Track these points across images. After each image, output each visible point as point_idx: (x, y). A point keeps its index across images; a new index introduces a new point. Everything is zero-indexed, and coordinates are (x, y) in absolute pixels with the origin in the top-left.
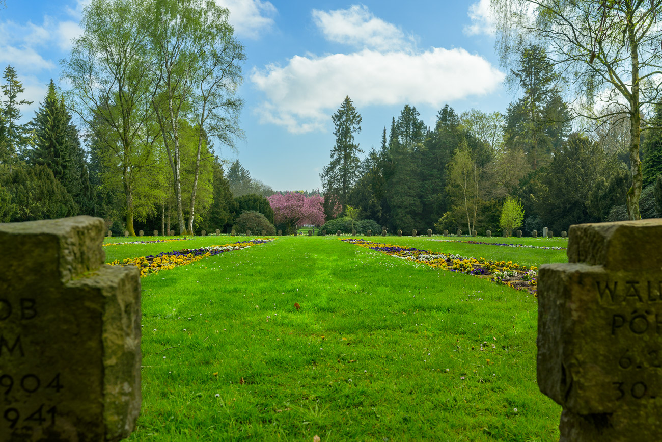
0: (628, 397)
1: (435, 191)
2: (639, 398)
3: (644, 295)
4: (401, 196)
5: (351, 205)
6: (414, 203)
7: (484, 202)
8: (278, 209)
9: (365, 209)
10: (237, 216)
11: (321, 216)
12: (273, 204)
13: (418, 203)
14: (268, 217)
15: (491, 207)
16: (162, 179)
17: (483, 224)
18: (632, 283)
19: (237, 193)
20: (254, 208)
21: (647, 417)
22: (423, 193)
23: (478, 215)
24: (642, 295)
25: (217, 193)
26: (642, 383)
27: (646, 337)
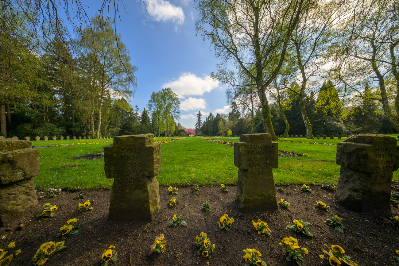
0: (251, 166)
1: (216, 128)
2: (253, 167)
3: (254, 148)
4: (210, 129)
5: (200, 131)
6: (212, 131)
7: (225, 130)
9: (203, 132)
10: (179, 133)
11: (195, 133)
12: (186, 131)
14: (185, 133)
16: (165, 126)
17: (225, 134)
18: (251, 145)
19: (179, 129)
20: (182, 132)
21: (254, 170)
22: (214, 129)
25: (176, 129)
26: (253, 164)
27: (254, 155)
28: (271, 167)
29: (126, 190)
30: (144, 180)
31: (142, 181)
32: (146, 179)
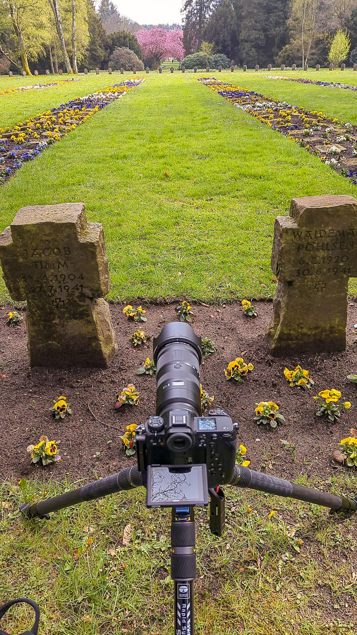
0: (301, 275)
1: (277, 24)
2: (306, 275)
4: (248, 30)
5: (205, 40)
6: (259, 37)
7: (318, 35)
8: (145, 45)
9: (217, 44)
10: (111, 53)
11: (181, 51)
12: (140, 40)
13: (262, 37)
14: (137, 53)
15: (323, 40)
16: (44, 19)
17: (315, 56)
18: (308, 232)
19: (110, 30)
20: (125, 45)
21: (308, 282)
22: (268, 27)
23: (312, 48)
24: (312, 236)
25: (92, 31)
26: (308, 270)
27: (312, 253)
28: (345, 276)
29: (53, 320)
30: (85, 304)
31: (81, 306)
32: (88, 301)
